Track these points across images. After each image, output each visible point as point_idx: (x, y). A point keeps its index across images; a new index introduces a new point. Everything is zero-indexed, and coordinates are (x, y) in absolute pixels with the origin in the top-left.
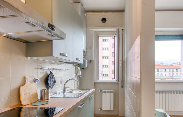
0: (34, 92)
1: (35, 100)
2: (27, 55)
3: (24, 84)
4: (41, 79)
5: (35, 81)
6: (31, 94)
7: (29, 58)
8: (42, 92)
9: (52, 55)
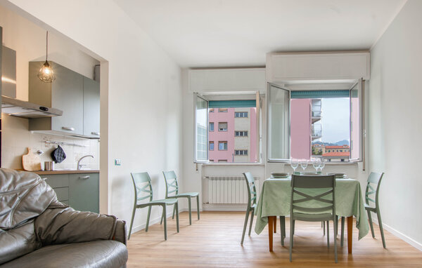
0: (37, 162)
1: (37, 169)
2: (30, 129)
3: (27, 154)
4: (47, 153)
5: (39, 153)
6: (33, 163)
7: (32, 132)
8: (45, 163)
9: (51, 129)
